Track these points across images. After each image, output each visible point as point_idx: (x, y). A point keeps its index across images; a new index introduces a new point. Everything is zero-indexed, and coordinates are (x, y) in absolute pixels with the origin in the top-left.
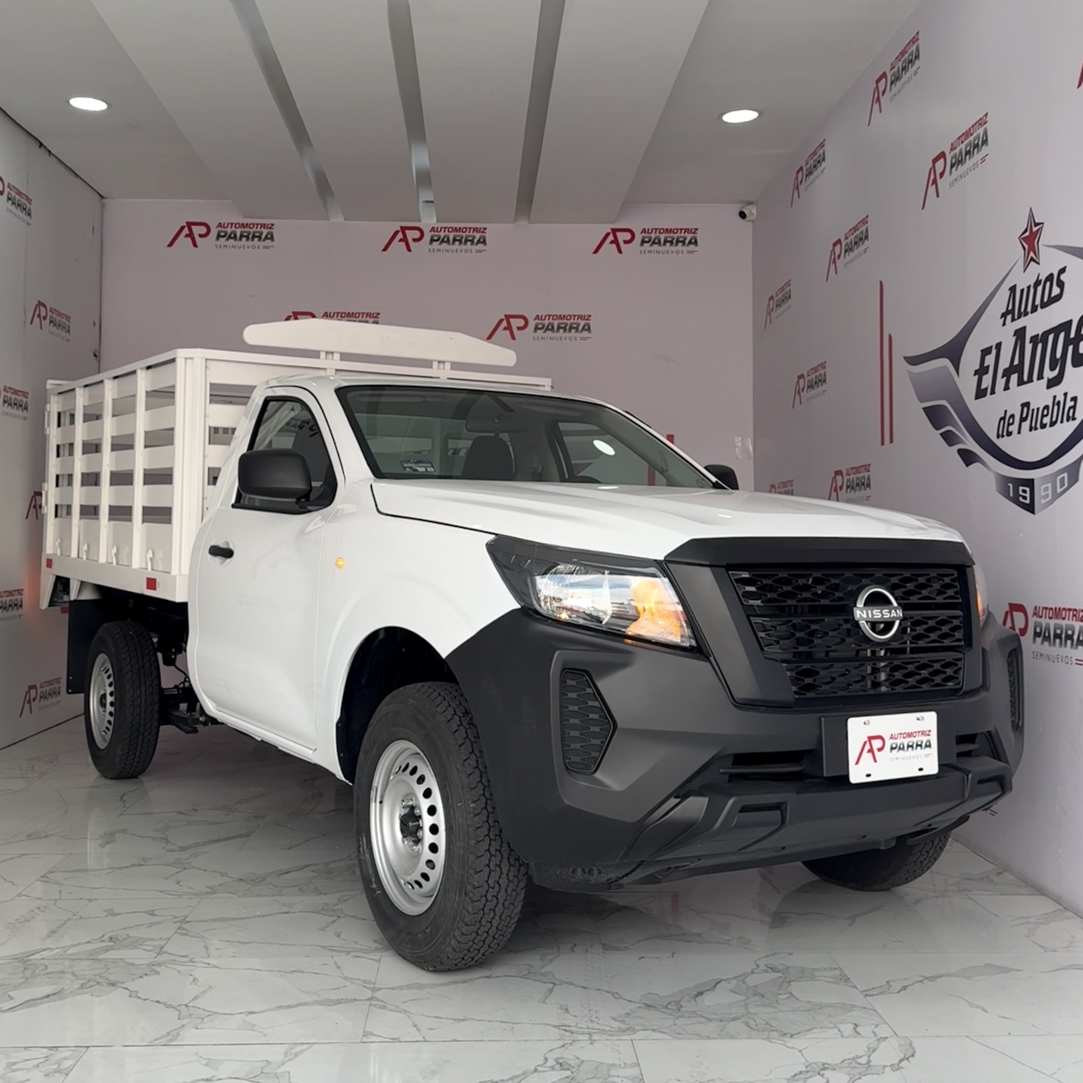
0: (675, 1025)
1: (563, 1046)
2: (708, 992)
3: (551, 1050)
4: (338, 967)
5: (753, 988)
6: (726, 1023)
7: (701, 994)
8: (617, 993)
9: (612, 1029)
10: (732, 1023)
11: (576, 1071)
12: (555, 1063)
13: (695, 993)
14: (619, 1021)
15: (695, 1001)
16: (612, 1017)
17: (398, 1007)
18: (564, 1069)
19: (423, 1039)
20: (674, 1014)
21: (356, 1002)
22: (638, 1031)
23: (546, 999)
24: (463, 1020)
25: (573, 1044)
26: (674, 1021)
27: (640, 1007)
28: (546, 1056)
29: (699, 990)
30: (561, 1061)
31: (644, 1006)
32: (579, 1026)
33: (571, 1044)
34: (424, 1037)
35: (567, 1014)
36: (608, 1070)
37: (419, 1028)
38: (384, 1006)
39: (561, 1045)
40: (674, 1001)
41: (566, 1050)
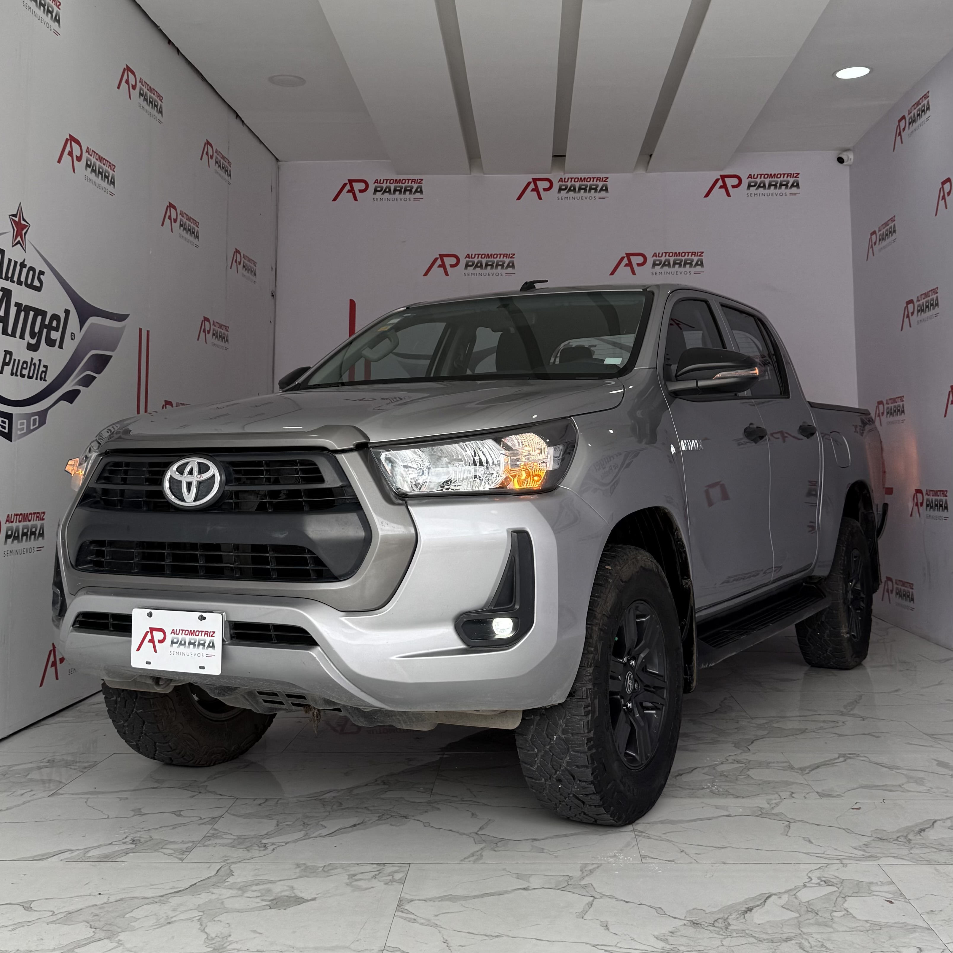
0: (911, 853)
1: (820, 868)
2: (928, 829)
3: (811, 871)
7: (923, 830)
8: (847, 829)
9: (857, 856)
11: (841, 886)
12: (819, 881)
13: (917, 829)
14: (859, 850)
15: (920, 835)
16: (852, 847)
17: (660, 837)
18: (830, 885)
19: (695, 862)
20: (906, 845)
22: (881, 857)
23: (787, 833)
24: (721, 848)
25: (828, 866)
26: (909, 851)
27: (873, 840)
28: (810, 875)
29: (920, 828)
30: (823, 879)
31: (876, 839)
32: (826, 853)
33: (826, 866)
34: (695, 860)
35: (811, 844)
36: (869, 887)
37: (687, 853)
38: (648, 836)
39: (818, 867)
40: (902, 836)
41: (824, 871)
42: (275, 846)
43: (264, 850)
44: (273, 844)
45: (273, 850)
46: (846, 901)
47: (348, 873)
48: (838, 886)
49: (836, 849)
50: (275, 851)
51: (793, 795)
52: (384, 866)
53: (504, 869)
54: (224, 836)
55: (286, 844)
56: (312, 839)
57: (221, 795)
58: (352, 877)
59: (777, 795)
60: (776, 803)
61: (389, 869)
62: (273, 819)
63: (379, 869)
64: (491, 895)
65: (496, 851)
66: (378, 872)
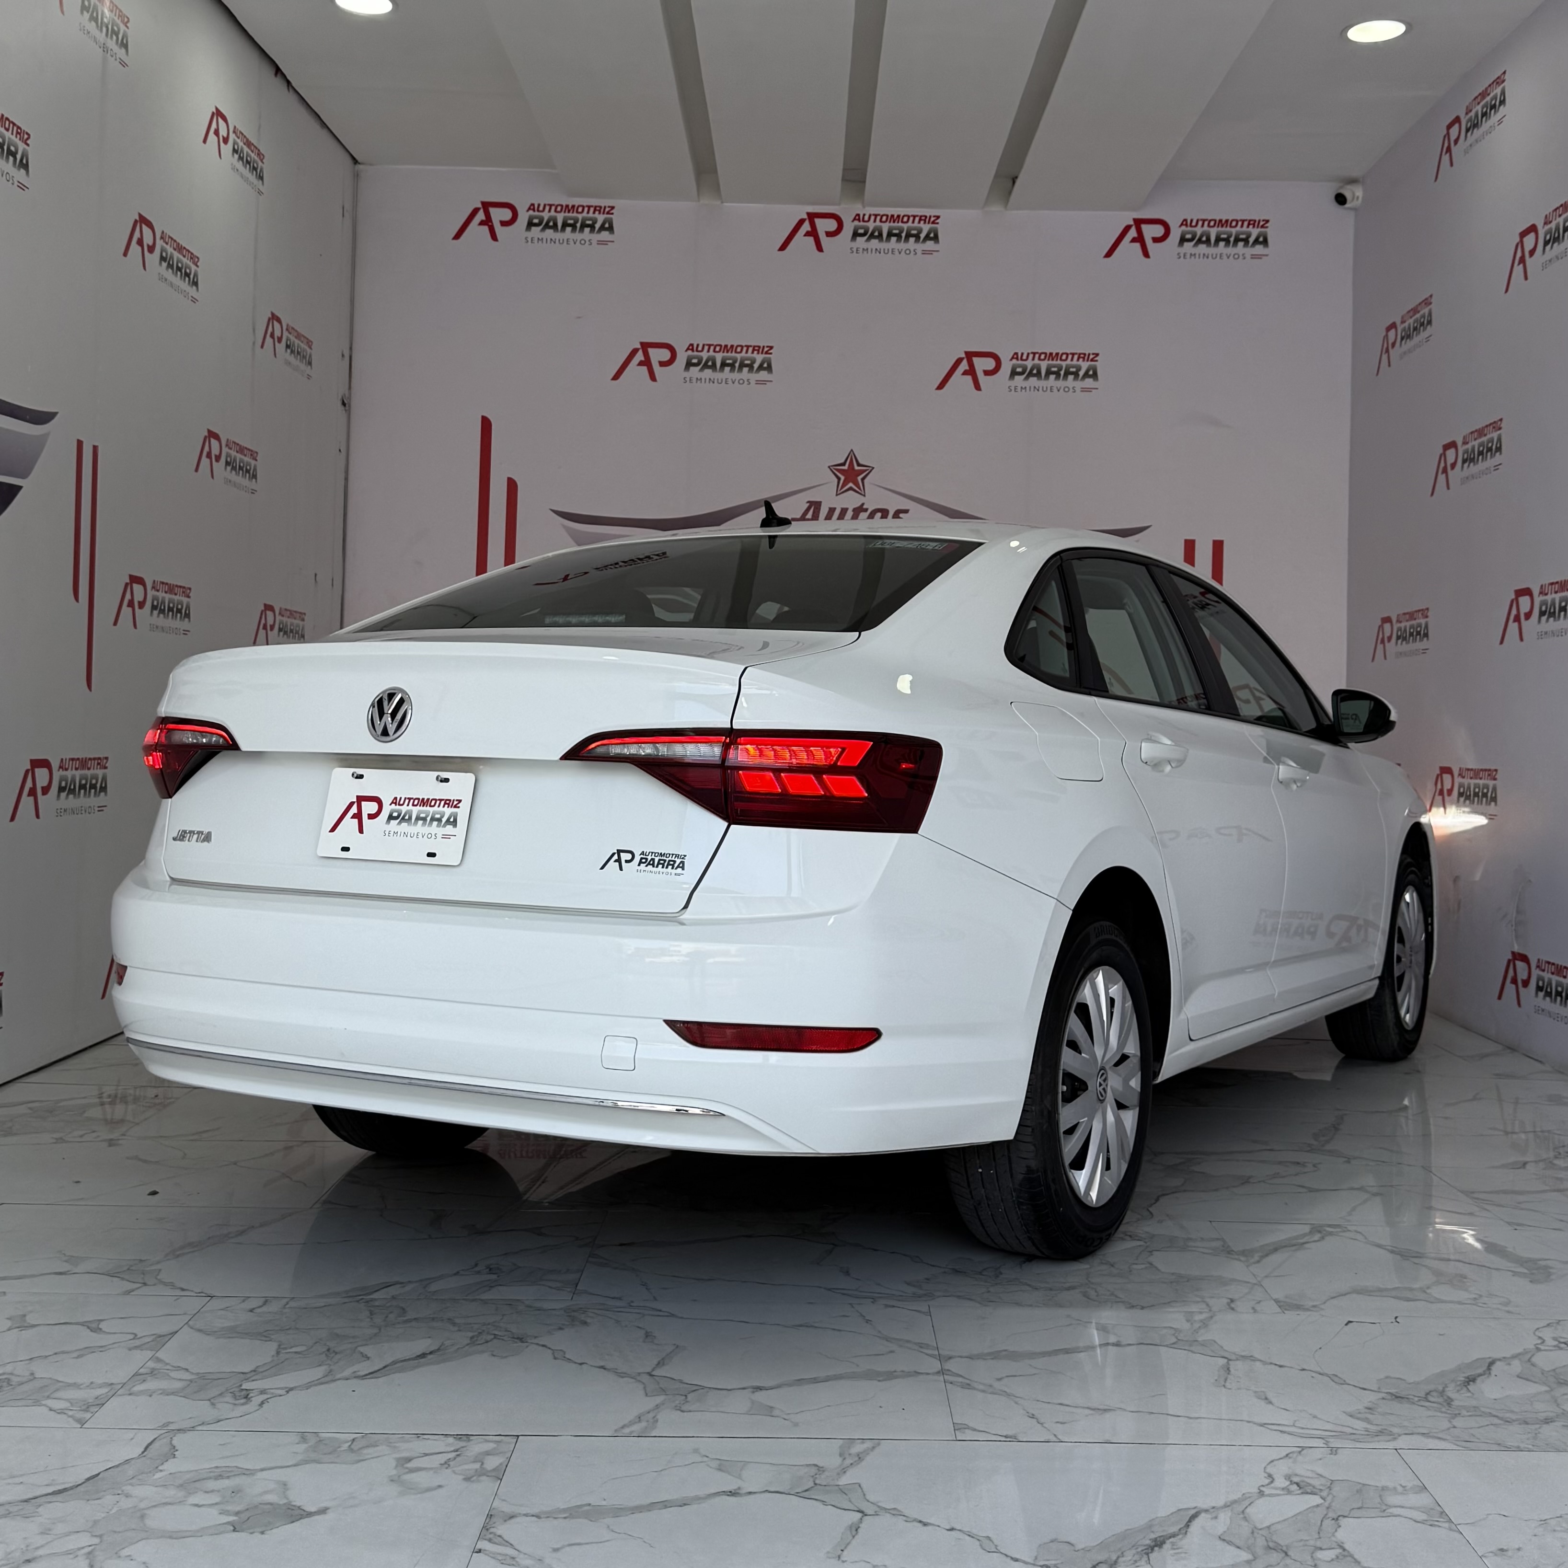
0: (1454, 1427)
1: (1287, 1455)
2: (1481, 1377)
3: (1272, 1461)
4: (868, 1321)
5: (1551, 1373)
6: (1538, 1426)
7: (1471, 1380)
8: (1333, 1375)
9: (1354, 1432)
10: (1544, 1426)
11: (1328, 1495)
12: (1288, 1483)
13: (1463, 1379)
14: (1358, 1419)
15: (1469, 1391)
16: (1344, 1412)
17: (991, 1386)
18: (1307, 1493)
19: (1055, 1439)
20: (1444, 1410)
21: (921, 1377)
22: (1400, 1435)
23: (1225, 1382)
24: (1105, 1410)
25: (1303, 1452)
26: (1450, 1422)
27: (1383, 1399)
28: (1268, 1470)
29: (1466, 1375)
30: (1296, 1479)
31: (1389, 1397)
32: (1297, 1424)
33: (1300, 1452)
34: (1055, 1435)
35: (1270, 1406)
36: (1380, 1496)
37: (1042, 1421)
38: (969, 1385)
39: (1284, 1454)
40: (1435, 1391)
41: (1295, 1462)
42: (266, 1396)
43: (243, 1404)
44: (263, 1392)
45: (262, 1403)
46: (1340, 1526)
47: (398, 1456)
48: (1322, 1494)
49: (1315, 1417)
50: (264, 1405)
51: (1233, 1305)
52: (469, 1440)
53: (696, 1451)
54: (173, 1374)
55: (288, 1392)
56: (338, 1382)
57: (183, 1290)
58: (403, 1465)
59: (1204, 1306)
60: (1201, 1321)
61: (476, 1448)
62: (270, 1340)
63: (458, 1447)
64: (666, 1507)
65: (683, 1411)
66: (454, 1454)
